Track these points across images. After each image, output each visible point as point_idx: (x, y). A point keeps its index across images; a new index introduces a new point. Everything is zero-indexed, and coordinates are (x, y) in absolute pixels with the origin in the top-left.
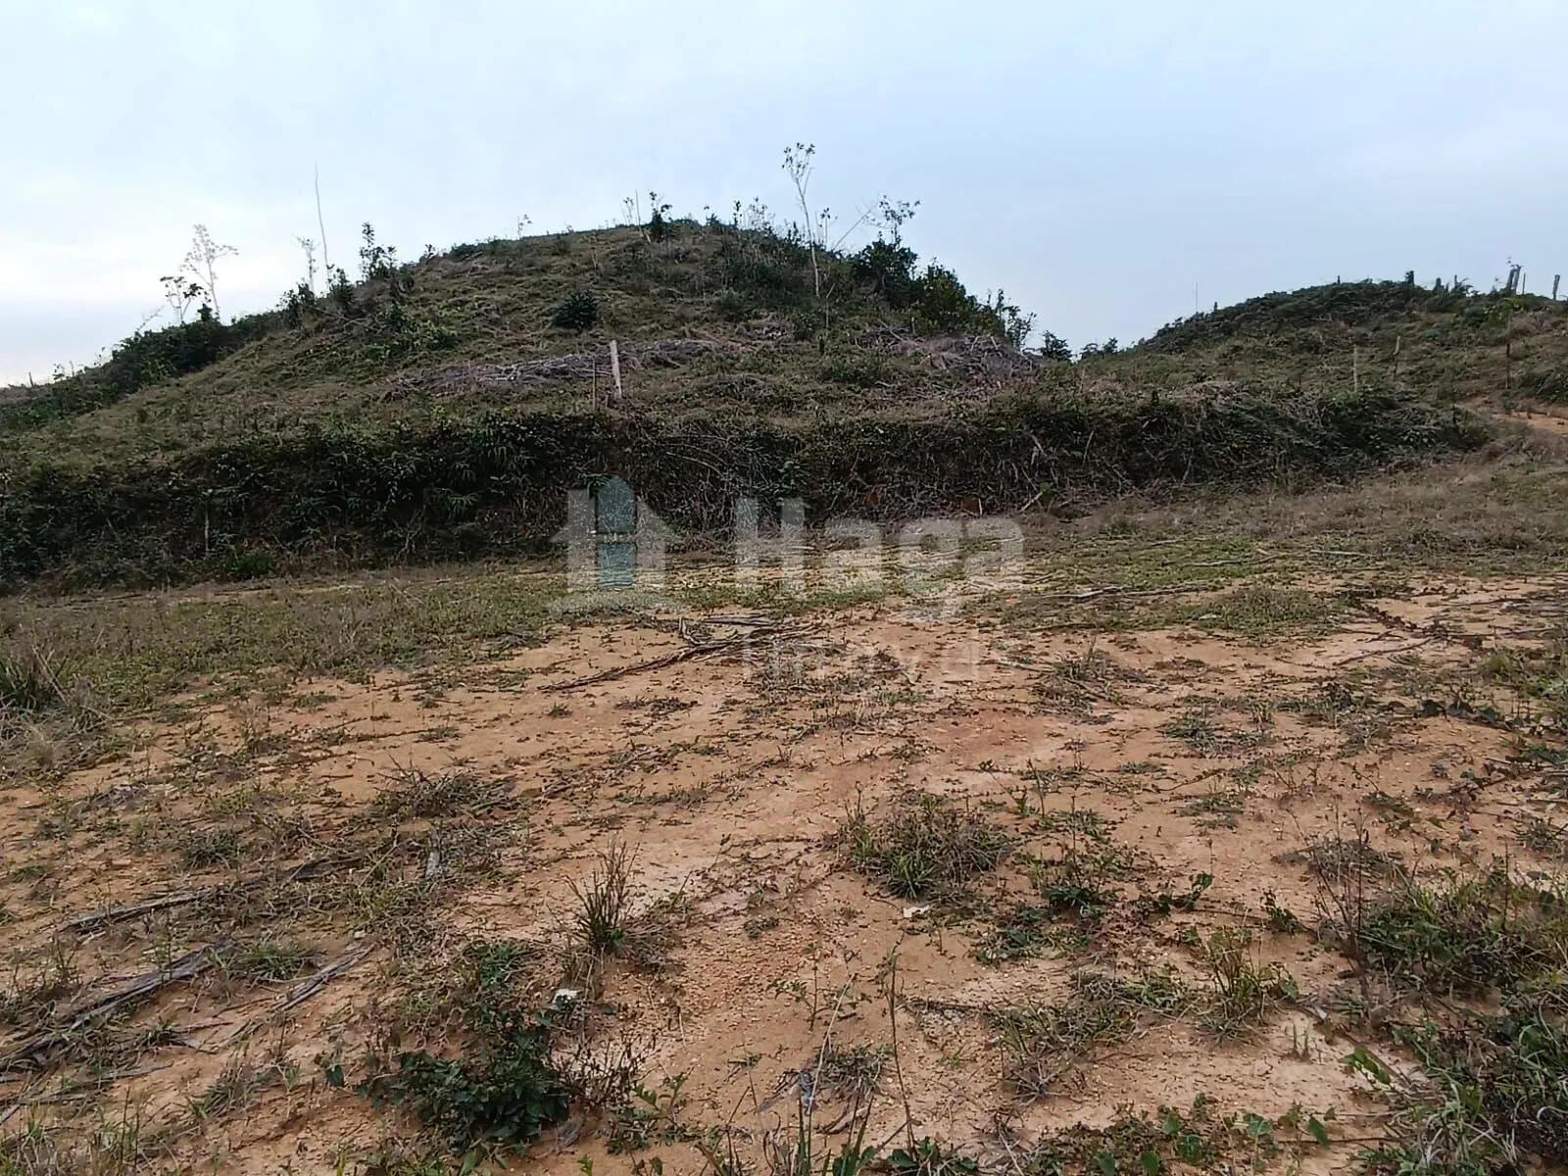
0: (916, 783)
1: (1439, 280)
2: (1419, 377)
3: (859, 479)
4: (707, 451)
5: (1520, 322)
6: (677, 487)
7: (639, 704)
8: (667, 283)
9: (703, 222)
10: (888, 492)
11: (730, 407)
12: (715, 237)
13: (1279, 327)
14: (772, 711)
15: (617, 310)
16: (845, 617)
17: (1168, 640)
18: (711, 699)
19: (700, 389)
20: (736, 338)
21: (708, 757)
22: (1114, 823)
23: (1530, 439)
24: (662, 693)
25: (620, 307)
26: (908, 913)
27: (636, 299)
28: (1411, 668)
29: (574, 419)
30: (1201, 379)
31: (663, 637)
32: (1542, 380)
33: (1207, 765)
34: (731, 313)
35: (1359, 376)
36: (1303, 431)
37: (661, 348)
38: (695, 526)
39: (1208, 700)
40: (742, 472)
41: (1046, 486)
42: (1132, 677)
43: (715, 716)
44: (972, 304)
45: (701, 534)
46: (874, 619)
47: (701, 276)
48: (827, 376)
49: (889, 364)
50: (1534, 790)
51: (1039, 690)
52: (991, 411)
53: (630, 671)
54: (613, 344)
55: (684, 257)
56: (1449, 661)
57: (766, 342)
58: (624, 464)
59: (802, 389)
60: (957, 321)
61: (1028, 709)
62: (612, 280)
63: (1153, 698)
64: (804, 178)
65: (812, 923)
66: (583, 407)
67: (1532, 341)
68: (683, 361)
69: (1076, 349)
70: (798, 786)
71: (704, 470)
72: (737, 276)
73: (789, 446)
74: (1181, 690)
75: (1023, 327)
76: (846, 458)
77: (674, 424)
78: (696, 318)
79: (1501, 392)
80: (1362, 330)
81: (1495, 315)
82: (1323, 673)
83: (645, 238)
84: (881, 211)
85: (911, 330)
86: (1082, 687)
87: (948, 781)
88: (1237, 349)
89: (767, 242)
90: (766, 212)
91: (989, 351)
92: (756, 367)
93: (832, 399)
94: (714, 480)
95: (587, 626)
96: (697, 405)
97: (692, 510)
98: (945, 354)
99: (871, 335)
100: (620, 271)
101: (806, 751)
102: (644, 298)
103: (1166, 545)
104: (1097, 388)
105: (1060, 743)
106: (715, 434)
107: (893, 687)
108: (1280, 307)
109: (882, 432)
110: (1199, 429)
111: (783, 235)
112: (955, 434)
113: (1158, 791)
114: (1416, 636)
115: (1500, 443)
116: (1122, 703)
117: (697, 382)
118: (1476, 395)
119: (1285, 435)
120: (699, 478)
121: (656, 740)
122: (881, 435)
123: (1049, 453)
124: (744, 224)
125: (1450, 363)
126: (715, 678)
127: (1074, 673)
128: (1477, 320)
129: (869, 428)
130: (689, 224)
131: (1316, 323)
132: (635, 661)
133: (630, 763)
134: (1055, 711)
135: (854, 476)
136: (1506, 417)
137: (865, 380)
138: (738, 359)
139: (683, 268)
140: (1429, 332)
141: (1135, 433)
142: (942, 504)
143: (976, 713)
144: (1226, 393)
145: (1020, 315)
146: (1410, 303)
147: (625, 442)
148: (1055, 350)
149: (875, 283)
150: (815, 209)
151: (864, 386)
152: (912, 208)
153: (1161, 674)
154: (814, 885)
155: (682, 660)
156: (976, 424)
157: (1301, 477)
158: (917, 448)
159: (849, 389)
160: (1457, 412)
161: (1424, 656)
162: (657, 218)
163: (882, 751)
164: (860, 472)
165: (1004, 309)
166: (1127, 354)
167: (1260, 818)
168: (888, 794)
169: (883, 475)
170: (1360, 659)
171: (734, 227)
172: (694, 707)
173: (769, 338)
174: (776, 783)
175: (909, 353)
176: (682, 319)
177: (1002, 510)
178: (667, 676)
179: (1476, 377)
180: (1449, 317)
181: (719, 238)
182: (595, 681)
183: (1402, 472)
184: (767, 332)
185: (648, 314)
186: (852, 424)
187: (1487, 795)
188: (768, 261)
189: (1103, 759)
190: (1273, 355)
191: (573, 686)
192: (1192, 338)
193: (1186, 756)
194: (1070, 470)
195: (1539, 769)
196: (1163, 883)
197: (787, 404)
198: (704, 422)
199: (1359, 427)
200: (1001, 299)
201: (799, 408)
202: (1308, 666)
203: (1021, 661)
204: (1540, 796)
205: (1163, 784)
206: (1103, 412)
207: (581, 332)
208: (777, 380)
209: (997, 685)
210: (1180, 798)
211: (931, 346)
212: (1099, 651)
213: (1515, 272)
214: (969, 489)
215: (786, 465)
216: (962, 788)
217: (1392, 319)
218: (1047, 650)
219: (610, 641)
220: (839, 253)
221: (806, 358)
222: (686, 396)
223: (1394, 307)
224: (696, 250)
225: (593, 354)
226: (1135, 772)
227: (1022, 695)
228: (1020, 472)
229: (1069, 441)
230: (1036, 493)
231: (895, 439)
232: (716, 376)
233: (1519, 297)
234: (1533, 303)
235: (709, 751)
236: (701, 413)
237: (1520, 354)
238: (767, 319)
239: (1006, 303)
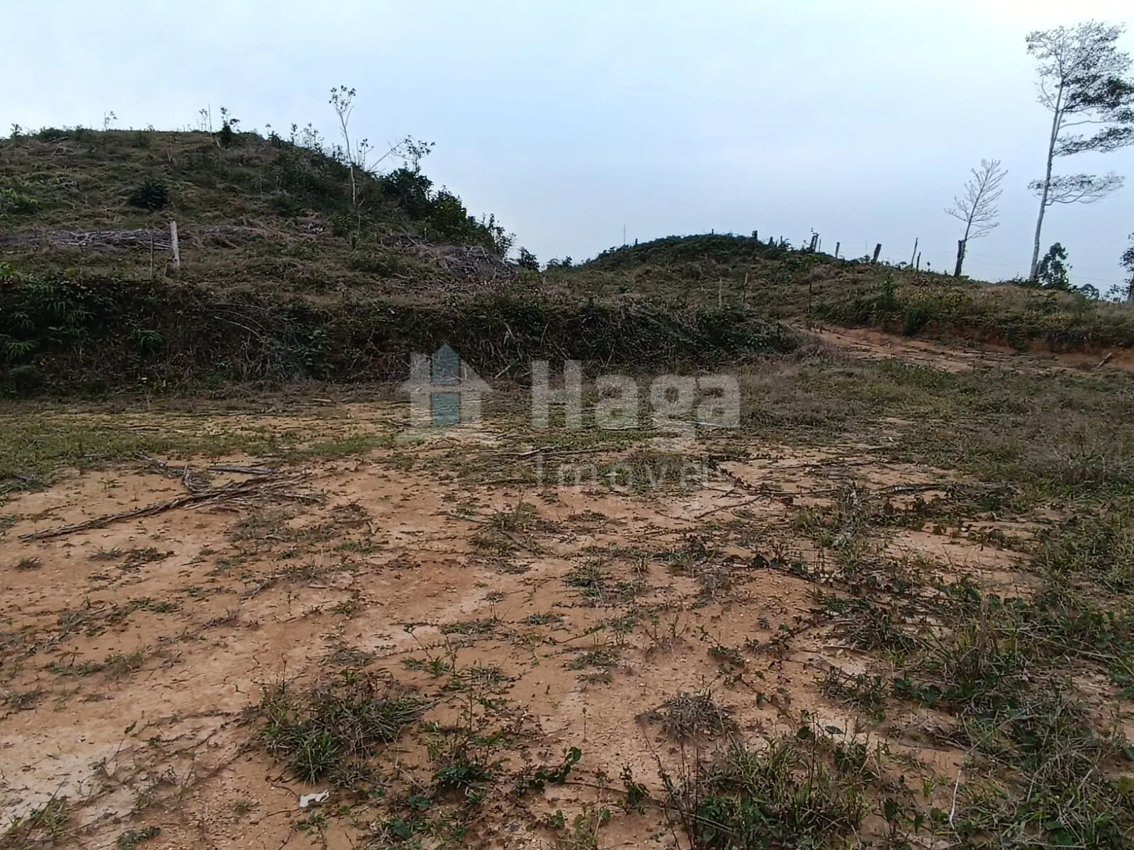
1: (771, 238)
2: (759, 301)
3: (374, 347)
4: (250, 318)
5: (818, 270)
6: (222, 346)
8: (232, 181)
9: (266, 137)
10: (396, 358)
11: (274, 284)
12: (274, 149)
13: (674, 261)
15: (186, 197)
19: (249, 267)
20: (286, 230)
23: (821, 348)
25: (190, 195)
27: (203, 191)
29: (134, 284)
30: (623, 291)
32: (828, 309)
34: (283, 210)
35: (722, 298)
36: (686, 333)
37: (221, 231)
38: (235, 378)
40: (279, 338)
41: (513, 361)
44: (471, 222)
45: (240, 385)
47: (260, 177)
48: (355, 266)
49: (404, 261)
52: (477, 303)
54: (174, 225)
55: (247, 162)
57: (309, 235)
58: (176, 324)
59: (334, 274)
60: (459, 233)
62: (184, 173)
64: (346, 113)
67: (824, 283)
68: (239, 244)
69: (543, 262)
71: (246, 333)
72: (289, 181)
73: (319, 319)
75: (506, 242)
76: (364, 331)
77: (222, 294)
78: (254, 211)
79: (805, 315)
80: (725, 266)
81: (804, 264)
83: (215, 143)
84: (405, 146)
85: (424, 237)
88: (648, 272)
89: (316, 159)
90: (317, 135)
91: (480, 258)
92: (297, 254)
93: (357, 284)
94: (255, 343)
96: (245, 280)
97: (234, 365)
98: (447, 257)
99: (393, 237)
100: (191, 167)
102: (211, 191)
104: (553, 291)
106: (257, 304)
108: (678, 246)
109: (393, 312)
110: (620, 327)
111: (330, 155)
112: (448, 318)
115: (804, 349)
117: (248, 261)
118: (791, 315)
119: (675, 335)
120: (242, 339)
122: (393, 315)
123: (517, 337)
124: (300, 142)
125: (777, 293)
128: (793, 266)
129: (384, 309)
130: (253, 137)
131: (697, 259)
135: (370, 345)
136: (808, 332)
137: (385, 272)
138: (285, 246)
139: (245, 170)
140: (765, 271)
141: (576, 326)
144: (638, 303)
145: (504, 234)
146: (755, 252)
148: (528, 261)
149: (399, 199)
150: (355, 138)
151: (384, 276)
152: (429, 147)
156: (464, 311)
157: (684, 364)
158: (419, 327)
159: (372, 277)
160: (780, 326)
162: (226, 128)
164: (375, 341)
165: (494, 229)
166: (579, 268)
169: (393, 345)
171: (292, 144)
173: (313, 233)
175: (421, 254)
176: (242, 210)
177: (481, 377)
179: (792, 304)
180: (777, 263)
181: (278, 150)
183: (746, 365)
184: (311, 228)
185: (213, 204)
186: (370, 305)
188: (316, 173)
190: (670, 278)
192: (620, 261)
194: (531, 350)
197: (320, 286)
198: (249, 294)
199: (722, 332)
200: (492, 221)
201: (330, 289)
206: (555, 309)
207: (152, 212)
208: (314, 266)
211: (438, 250)
213: (815, 238)
215: (316, 332)
217: (744, 261)
220: (373, 173)
221: (340, 250)
222: (236, 273)
223: (745, 253)
224: (258, 158)
228: (495, 349)
229: (531, 329)
230: (506, 365)
231: (404, 319)
232: (263, 258)
233: (818, 254)
234: (825, 259)
236: (246, 287)
237: (817, 291)
238: (312, 217)
239: (495, 224)
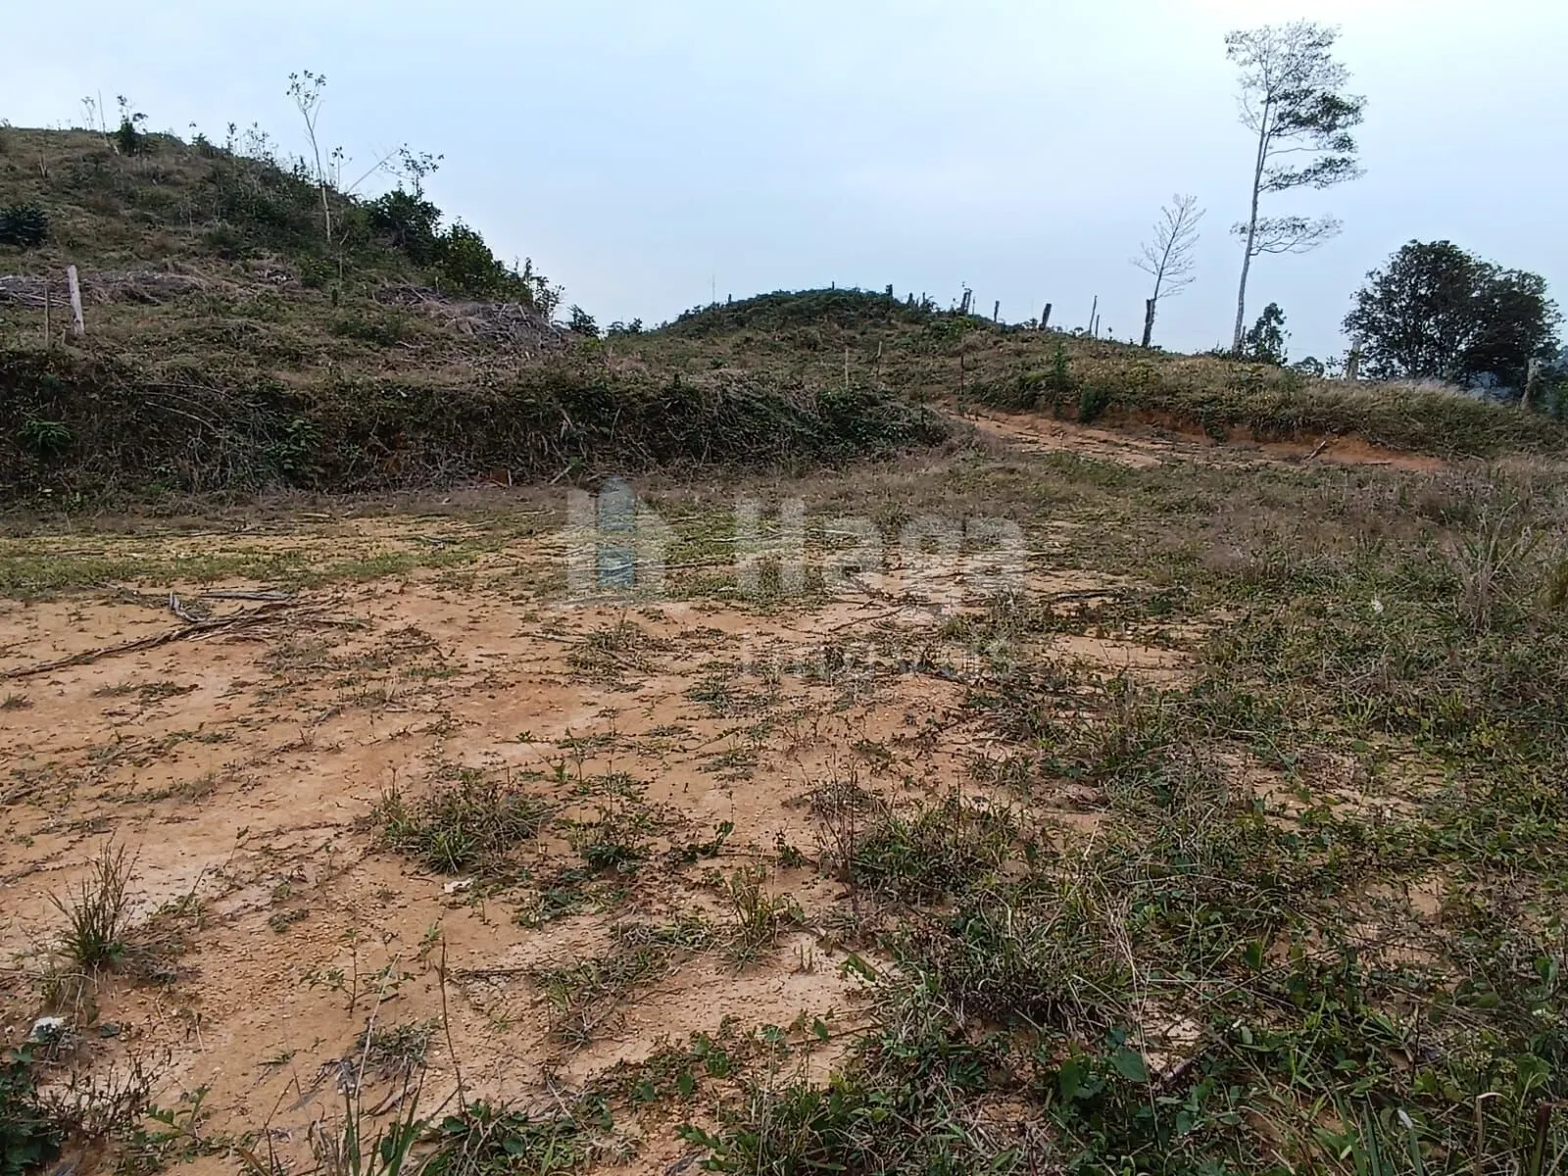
0: (453, 758)
1: (911, 295)
2: (897, 379)
3: (379, 444)
4: (198, 403)
5: (972, 338)
6: (160, 443)
7: (123, 691)
8: (144, 205)
9: (188, 141)
10: (412, 458)
11: (227, 356)
12: (204, 160)
13: (783, 325)
14: (290, 692)
15: (75, 229)
16: (369, 590)
17: (692, 611)
18: (214, 682)
19: (188, 333)
20: (232, 278)
21: (214, 746)
22: (646, 783)
23: (977, 439)
24: (152, 677)
25: (80, 226)
26: (449, 888)
27: (101, 220)
28: (889, 632)
29: (21, 355)
30: (718, 366)
31: (149, 614)
32: (986, 390)
33: (727, 724)
34: (225, 249)
35: (849, 374)
36: (803, 421)
37: (136, 280)
38: (183, 488)
39: (726, 666)
40: (242, 430)
41: (574, 461)
42: (661, 647)
43: (220, 701)
44: (499, 269)
45: (191, 497)
46: (402, 592)
47: (187, 202)
48: (341, 330)
49: (411, 323)
50: (977, 731)
51: (573, 661)
52: (521, 382)
53: (109, 653)
54: (72, 271)
55: (165, 178)
56: (917, 626)
57: (268, 286)
58: (89, 413)
59: (312, 341)
60: (483, 285)
61: (562, 680)
62: (68, 193)
63: (679, 665)
64: (315, 107)
65: (347, 909)
66: (31, 340)
67: (981, 355)
68: (166, 299)
69: (603, 324)
70: (323, 769)
71: (194, 425)
72: (232, 208)
73: (298, 404)
74: (704, 657)
75: (550, 298)
76: (365, 421)
77: (155, 370)
78: (181, 250)
79: (956, 397)
80: (851, 333)
81: (953, 330)
82: (821, 638)
83: (112, 149)
84: (401, 159)
85: (434, 289)
86: (614, 657)
87: (486, 754)
88: (748, 340)
89: (269, 175)
90: (267, 140)
91: (517, 320)
92: (258, 313)
93: (348, 355)
94: (208, 437)
95: (47, 602)
96: (184, 350)
97: (179, 469)
98: (471, 318)
99: (390, 290)
100: (77, 184)
101: (333, 732)
102: (112, 219)
103: (688, 521)
104: (623, 366)
105: (594, 710)
106: (207, 384)
107: (425, 661)
108: (786, 305)
109: (404, 395)
110: (716, 413)
111: (290, 169)
112: (483, 403)
113: (685, 751)
114: (893, 606)
115: (955, 441)
116: (649, 670)
117: (185, 324)
118: (938, 398)
119: (789, 423)
120: (188, 433)
121: (146, 728)
122: (404, 399)
123: (578, 427)
124: (240, 150)
125: (920, 368)
126: (220, 658)
127: (606, 644)
128: (939, 333)
129: (390, 390)
130: (171, 142)
131: (815, 322)
132: (115, 642)
133: (114, 758)
134: (588, 681)
135: (374, 439)
136: (960, 418)
137: (385, 338)
138: (234, 302)
139: (163, 190)
140: (904, 340)
141: (658, 413)
142: (470, 474)
143: (512, 685)
144: (740, 381)
145: (548, 286)
146: (889, 314)
147: (90, 386)
148: (583, 325)
149: (394, 235)
150: (327, 146)
151: (384, 344)
152: (435, 161)
153: (685, 643)
154: (346, 870)
155: (175, 639)
156: (504, 393)
157: (802, 462)
158: (442, 414)
159: (367, 346)
160: (925, 412)
161: (898, 622)
162: (128, 128)
163: (416, 728)
164: (381, 436)
165: (532, 279)
166: (651, 335)
167: (771, 769)
168: (423, 771)
169: (406, 441)
170: (849, 626)
171: (228, 152)
172: (195, 691)
173: (272, 282)
174: (298, 768)
175: (433, 314)
176: (163, 249)
177: (532, 482)
178: (158, 658)
179: (939, 383)
180: (919, 329)
181: (210, 161)
182: (62, 665)
183: (882, 462)
184: (269, 275)
185: (119, 240)
186: (370, 384)
187: (943, 737)
188: (270, 196)
189: (635, 724)
190: (775, 348)
191: (33, 672)
192: (709, 325)
193: (708, 718)
194: (599, 446)
195: (981, 713)
196: (691, 834)
197: (295, 358)
198: (194, 370)
199: (850, 420)
200: (528, 268)
201: (309, 362)
202: (809, 632)
203: (556, 633)
204: (981, 735)
205: (687, 745)
206: (628, 391)
207: (25, 250)
208: (283, 330)
209: (533, 657)
210: (703, 756)
211: (457, 309)
212: (628, 622)
213: (967, 295)
214: (498, 459)
215: (296, 423)
216: (501, 760)
217: (876, 325)
218: (579, 622)
219: (80, 619)
220: (353, 197)
221: (317, 308)
222: (170, 339)
223: (877, 315)
224: (180, 172)
225: (43, 278)
226: (664, 735)
227: (557, 667)
228: (549, 444)
229: (597, 417)
230: (565, 467)
231: (420, 404)
232: (208, 319)
233: (970, 316)
234: (980, 323)
235: (216, 739)
236: (188, 360)
237: (971, 366)
238: (269, 260)
239: (534, 272)
